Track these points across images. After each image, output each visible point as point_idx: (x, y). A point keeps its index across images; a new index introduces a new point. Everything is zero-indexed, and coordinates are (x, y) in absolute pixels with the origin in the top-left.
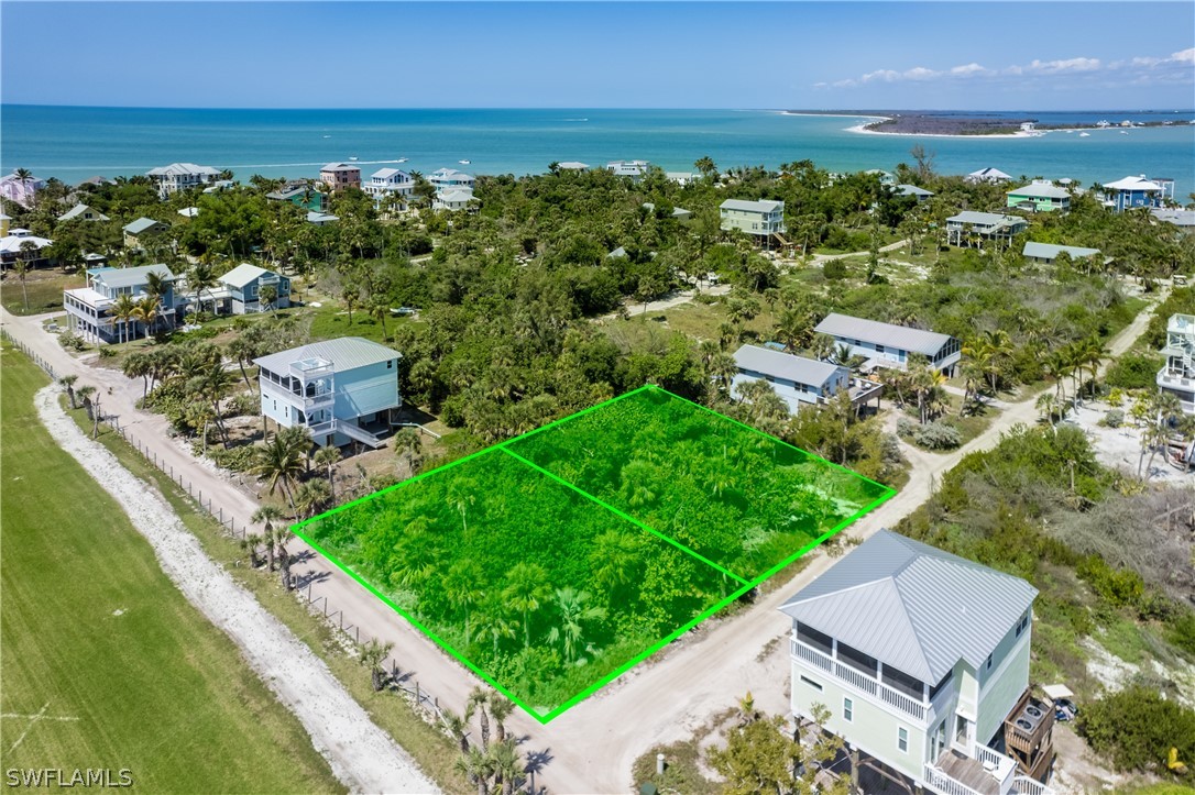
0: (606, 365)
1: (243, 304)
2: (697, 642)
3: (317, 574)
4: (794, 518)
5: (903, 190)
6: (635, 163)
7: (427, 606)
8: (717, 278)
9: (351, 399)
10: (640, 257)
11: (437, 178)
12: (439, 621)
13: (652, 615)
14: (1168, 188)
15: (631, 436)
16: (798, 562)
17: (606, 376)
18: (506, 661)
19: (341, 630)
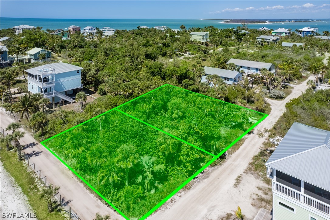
0: (159, 70)
1: (34, 60)
2: (205, 179)
3: (36, 152)
4: (234, 124)
5: (242, 31)
6: (163, 27)
7: (80, 166)
8: (190, 53)
9: (62, 84)
10: (166, 45)
11: (104, 30)
12: (87, 172)
13: (185, 167)
14: (317, 30)
15: (170, 92)
16: (240, 141)
17: (159, 74)
18: (116, 193)
19: (40, 179)
